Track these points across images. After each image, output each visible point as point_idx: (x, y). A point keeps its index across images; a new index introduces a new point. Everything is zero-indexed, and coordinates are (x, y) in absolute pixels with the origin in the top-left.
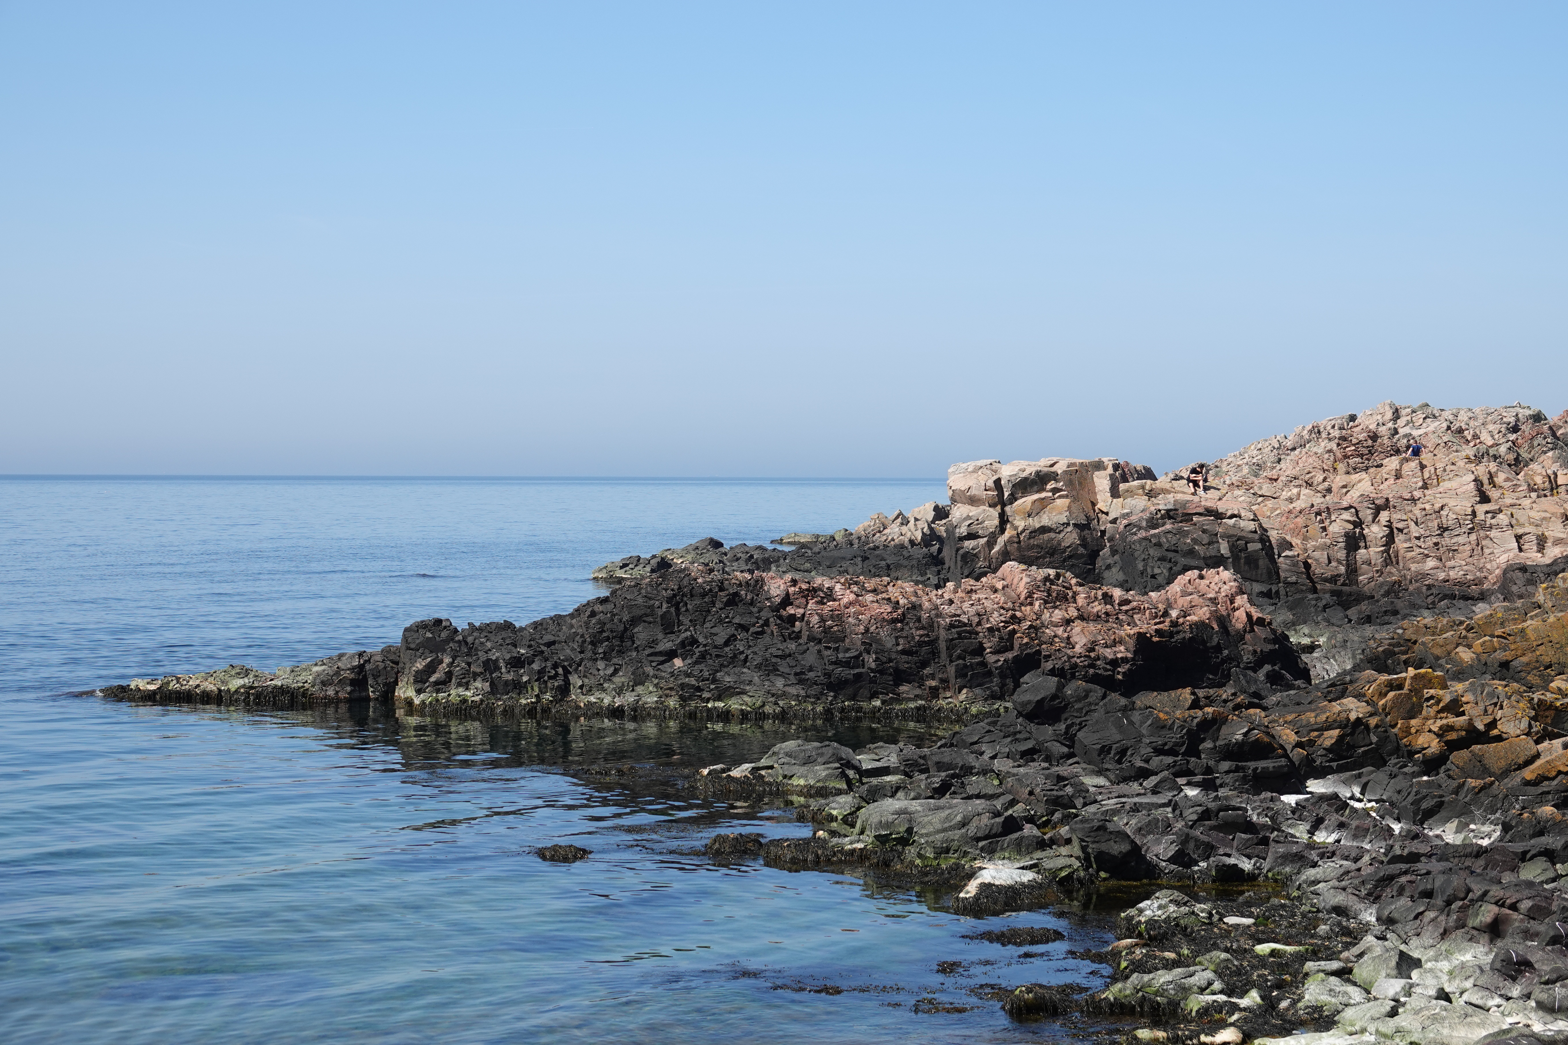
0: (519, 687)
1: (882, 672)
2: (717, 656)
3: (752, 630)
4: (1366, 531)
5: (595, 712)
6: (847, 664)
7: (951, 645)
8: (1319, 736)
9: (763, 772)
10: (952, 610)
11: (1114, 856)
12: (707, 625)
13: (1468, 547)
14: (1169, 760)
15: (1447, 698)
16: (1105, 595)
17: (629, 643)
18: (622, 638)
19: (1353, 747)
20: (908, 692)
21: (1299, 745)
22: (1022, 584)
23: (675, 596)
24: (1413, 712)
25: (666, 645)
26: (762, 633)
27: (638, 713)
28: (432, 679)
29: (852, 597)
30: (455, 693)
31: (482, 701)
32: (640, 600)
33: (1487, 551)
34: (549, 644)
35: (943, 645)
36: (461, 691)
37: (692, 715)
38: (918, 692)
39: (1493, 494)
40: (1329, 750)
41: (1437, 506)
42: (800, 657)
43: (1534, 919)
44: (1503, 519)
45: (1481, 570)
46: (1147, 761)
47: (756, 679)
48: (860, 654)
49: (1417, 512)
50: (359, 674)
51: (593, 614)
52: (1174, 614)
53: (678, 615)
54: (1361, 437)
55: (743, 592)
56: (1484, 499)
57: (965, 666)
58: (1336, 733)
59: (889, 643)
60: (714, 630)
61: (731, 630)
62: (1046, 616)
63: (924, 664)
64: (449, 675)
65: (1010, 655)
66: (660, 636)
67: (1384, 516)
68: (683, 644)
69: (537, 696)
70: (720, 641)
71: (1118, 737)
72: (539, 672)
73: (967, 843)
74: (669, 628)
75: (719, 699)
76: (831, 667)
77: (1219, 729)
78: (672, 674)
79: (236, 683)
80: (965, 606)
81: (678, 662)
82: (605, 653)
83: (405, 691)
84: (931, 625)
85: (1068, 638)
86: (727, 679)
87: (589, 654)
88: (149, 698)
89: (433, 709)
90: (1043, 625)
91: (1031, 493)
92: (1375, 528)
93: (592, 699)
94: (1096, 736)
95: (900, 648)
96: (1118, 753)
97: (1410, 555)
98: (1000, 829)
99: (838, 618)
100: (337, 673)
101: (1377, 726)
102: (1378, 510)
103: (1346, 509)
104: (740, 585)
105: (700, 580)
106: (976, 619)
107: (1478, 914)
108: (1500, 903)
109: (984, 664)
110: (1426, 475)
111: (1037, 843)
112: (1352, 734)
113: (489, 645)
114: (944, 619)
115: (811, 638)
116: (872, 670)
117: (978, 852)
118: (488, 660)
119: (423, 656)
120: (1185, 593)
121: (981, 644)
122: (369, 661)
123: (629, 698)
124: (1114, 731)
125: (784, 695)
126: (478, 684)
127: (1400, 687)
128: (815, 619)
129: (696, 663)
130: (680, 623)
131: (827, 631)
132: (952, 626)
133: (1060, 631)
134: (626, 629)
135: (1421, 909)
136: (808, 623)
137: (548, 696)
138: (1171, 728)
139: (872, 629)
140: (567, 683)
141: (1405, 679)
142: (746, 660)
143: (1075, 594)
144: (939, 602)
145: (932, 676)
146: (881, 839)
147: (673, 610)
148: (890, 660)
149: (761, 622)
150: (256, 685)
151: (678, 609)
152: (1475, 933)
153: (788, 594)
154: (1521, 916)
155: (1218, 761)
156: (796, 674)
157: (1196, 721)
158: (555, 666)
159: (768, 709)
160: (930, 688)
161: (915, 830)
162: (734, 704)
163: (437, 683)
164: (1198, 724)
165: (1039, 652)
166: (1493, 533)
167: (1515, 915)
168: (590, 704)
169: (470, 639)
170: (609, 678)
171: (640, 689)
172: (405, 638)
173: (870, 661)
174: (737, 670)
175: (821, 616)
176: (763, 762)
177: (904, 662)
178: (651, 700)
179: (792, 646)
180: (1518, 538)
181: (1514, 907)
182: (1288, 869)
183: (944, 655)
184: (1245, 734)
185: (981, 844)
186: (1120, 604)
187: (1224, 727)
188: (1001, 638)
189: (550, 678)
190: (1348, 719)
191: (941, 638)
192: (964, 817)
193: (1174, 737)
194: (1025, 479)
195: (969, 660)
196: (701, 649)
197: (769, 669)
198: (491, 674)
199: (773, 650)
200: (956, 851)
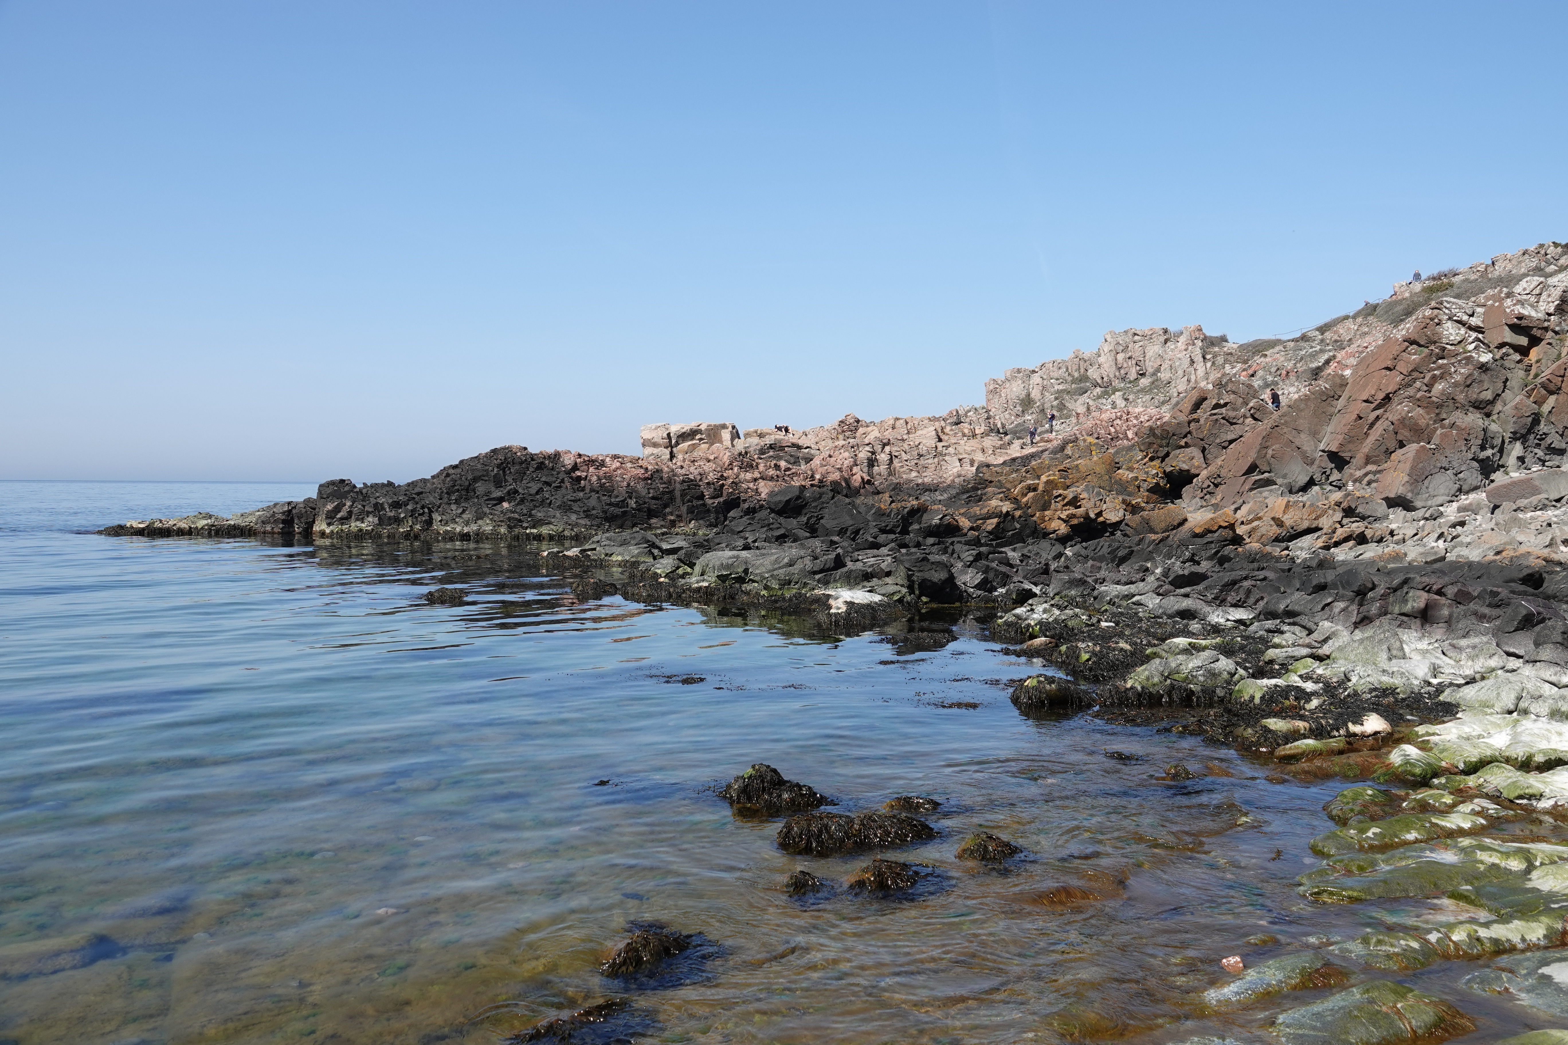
0: (397, 521)
1: (639, 510)
2: (532, 500)
3: (553, 485)
4: (878, 457)
5: (450, 537)
6: (616, 505)
7: (683, 494)
8: (983, 523)
9: (589, 553)
10: (683, 471)
11: (934, 583)
12: (524, 482)
13: (933, 466)
14: (892, 536)
15: (1071, 496)
16: (776, 465)
17: (473, 493)
18: (467, 490)
19: (1004, 530)
20: (656, 523)
21: (972, 529)
22: (726, 457)
23: (502, 463)
24: (1045, 507)
25: (497, 494)
26: (560, 487)
27: (479, 537)
28: (339, 516)
29: (618, 464)
30: (355, 525)
31: (373, 530)
32: (479, 466)
33: (944, 468)
34: (419, 494)
35: (677, 494)
36: (358, 523)
37: (517, 538)
38: (663, 523)
39: (943, 437)
40: (990, 533)
41: (917, 443)
42: (586, 501)
43: (1460, 603)
44: (951, 450)
45: (940, 477)
46: (875, 538)
47: (558, 515)
48: (625, 499)
49: (906, 447)
50: (288, 516)
51: (448, 475)
52: (818, 476)
53: (504, 476)
54: (852, 421)
55: (547, 462)
56: (940, 440)
57: (693, 506)
58: (995, 520)
59: (644, 492)
60: (529, 485)
61: (539, 485)
62: (742, 475)
63: (666, 506)
64: (350, 513)
65: (721, 500)
66: (493, 489)
67: (887, 449)
68: (509, 493)
69: (411, 526)
70: (533, 491)
71: (851, 522)
72: (412, 511)
73: (806, 576)
74: (498, 484)
75: (534, 527)
76: (607, 507)
77: (921, 516)
78: (502, 512)
79: (201, 523)
80: (692, 469)
81: (505, 505)
82: (456, 500)
83: (320, 526)
84: (669, 482)
85: (757, 489)
86: (539, 514)
87: (446, 500)
88: (140, 532)
89: (339, 535)
90: (740, 482)
91: (687, 441)
92: (883, 455)
93: (448, 528)
94: (836, 522)
95: (651, 495)
96: (853, 533)
97: (902, 470)
98: (833, 565)
99: (609, 478)
100: (273, 515)
101: (1020, 517)
102: (884, 445)
103: (867, 445)
104: (545, 458)
105: (519, 454)
106: (699, 477)
107: (1407, 601)
108: (1427, 589)
109: (704, 505)
110: (909, 427)
111: (863, 576)
112: (1004, 522)
113: (378, 494)
114: (678, 477)
115: (592, 490)
116: (634, 509)
117: (815, 583)
118: (377, 503)
119: (332, 501)
120: (822, 466)
121: (702, 492)
122: (295, 507)
123: (474, 527)
124: (848, 518)
125: (577, 524)
126: (370, 519)
127: (1035, 490)
128: (594, 478)
129: (518, 504)
130: (506, 481)
131: (602, 486)
132: (684, 481)
133: (751, 485)
134: (470, 484)
135: (1329, 600)
136: (590, 481)
137: (418, 527)
138: (889, 515)
139: (632, 484)
140: (431, 519)
141: (1038, 484)
142: (550, 503)
143: (758, 464)
144: (674, 467)
145: (671, 514)
146: (722, 578)
147: (501, 472)
148: (645, 503)
149: (559, 480)
150: (216, 523)
151: (504, 472)
152: (1405, 619)
153: (576, 463)
154: (1449, 601)
155: (925, 538)
156: (584, 511)
157: (906, 510)
158: (423, 507)
159: (567, 533)
160: (670, 520)
161: (750, 570)
162: (545, 530)
163: (341, 519)
164: (908, 513)
165: (739, 498)
166: (947, 458)
167: (1443, 600)
168: (446, 532)
169: (364, 491)
170: (460, 515)
171: (480, 522)
172: (320, 492)
173: (632, 503)
174: (545, 509)
175: (598, 476)
176: (587, 547)
177: (654, 505)
178: (488, 528)
179: (581, 494)
180: (960, 460)
181: (1440, 593)
182: (1073, 592)
183: (678, 500)
184: (941, 519)
185: (817, 577)
186: (785, 471)
187: (925, 515)
188: (715, 489)
189: (419, 515)
190: (1001, 512)
191: (677, 489)
192: (791, 560)
193: (892, 521)
194: (684, 433)
195: (695, 503)
196: (521, 496)
197: (566, 508)
198: (379, 512)
199: (569, 497)
200: (797, 583)
